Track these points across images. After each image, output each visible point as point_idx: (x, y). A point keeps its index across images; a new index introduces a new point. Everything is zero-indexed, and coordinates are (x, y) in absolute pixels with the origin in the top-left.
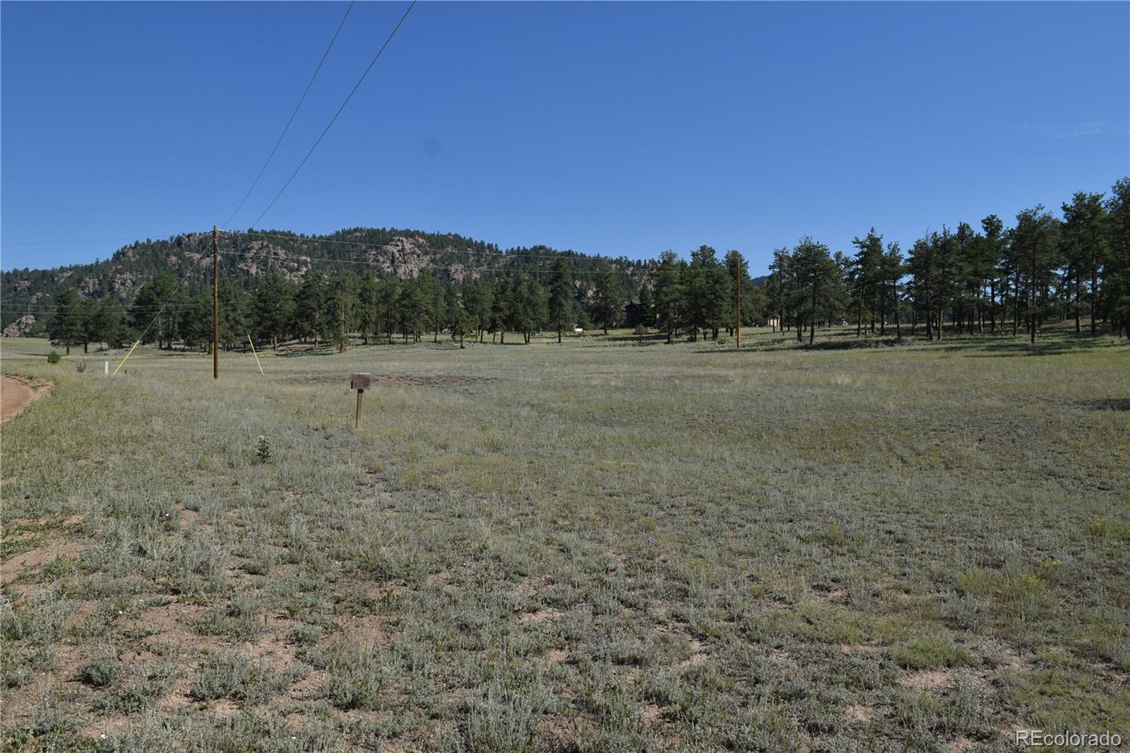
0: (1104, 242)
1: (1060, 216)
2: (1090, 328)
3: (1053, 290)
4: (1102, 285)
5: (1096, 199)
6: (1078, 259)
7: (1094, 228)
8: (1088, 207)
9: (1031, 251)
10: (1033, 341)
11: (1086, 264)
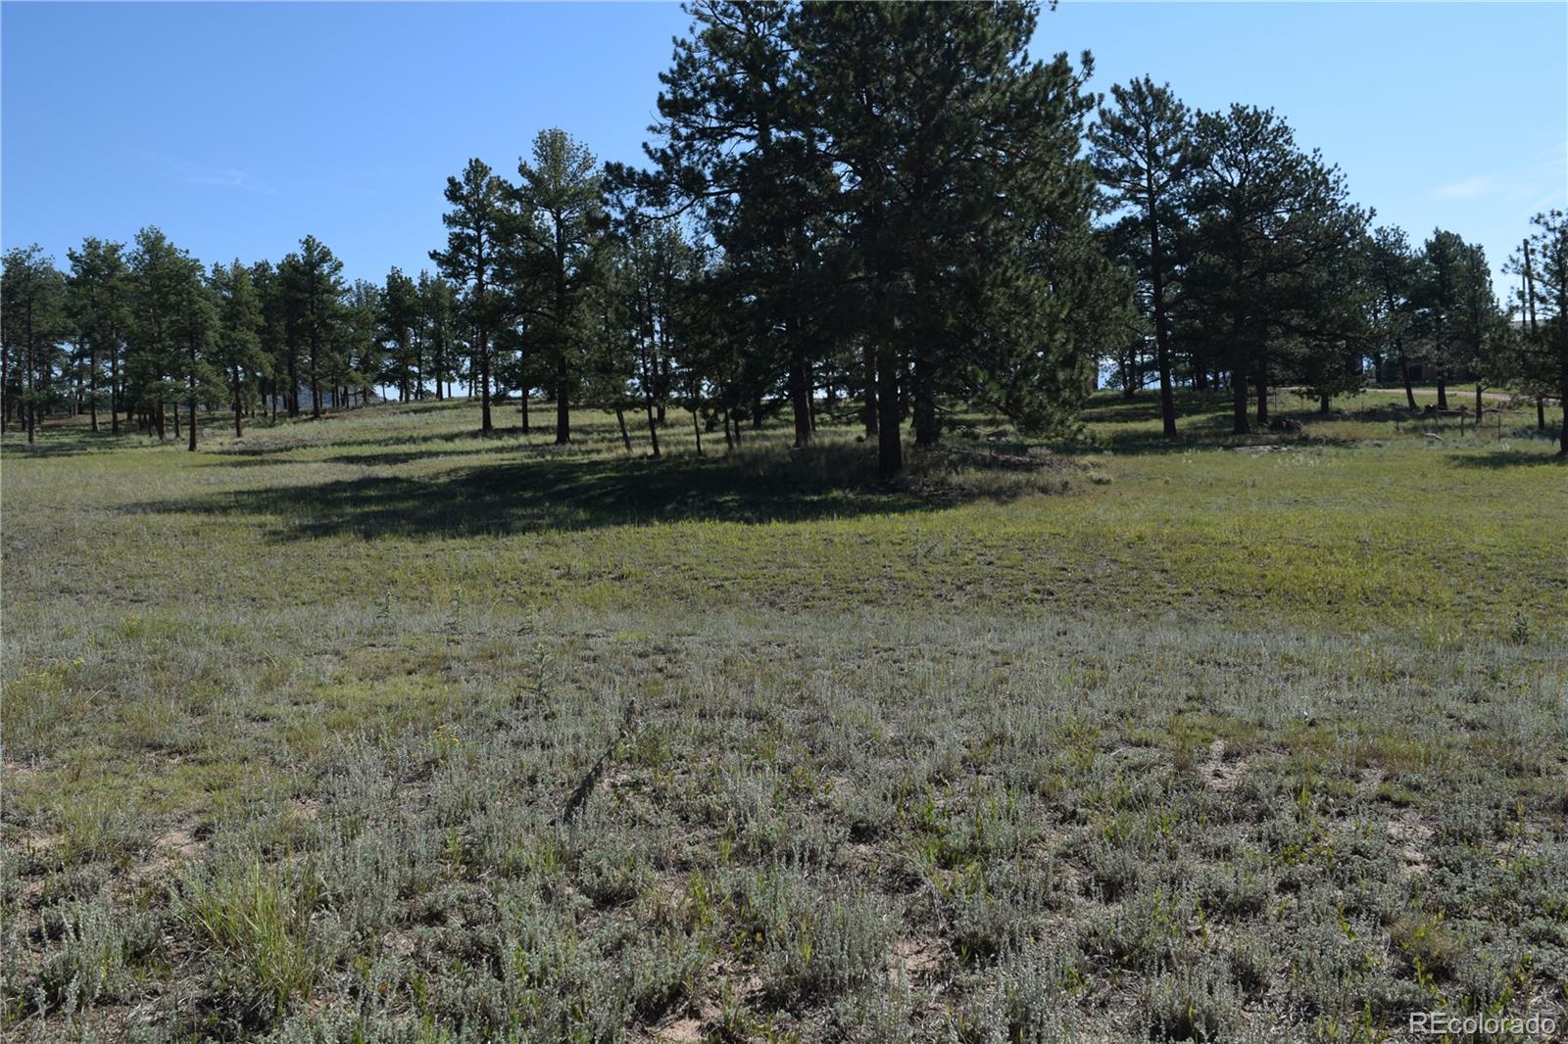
0: (125, 310)
1: (64, 267)
2: (110, 426)
3: (58, 372)
4: (124, 368)
5: (114, 249)
6: (93, 329)
7: (112, 289)
8: (104, 259)
9: (24, 310)
10: (31, 439)
11: (103, 337)
